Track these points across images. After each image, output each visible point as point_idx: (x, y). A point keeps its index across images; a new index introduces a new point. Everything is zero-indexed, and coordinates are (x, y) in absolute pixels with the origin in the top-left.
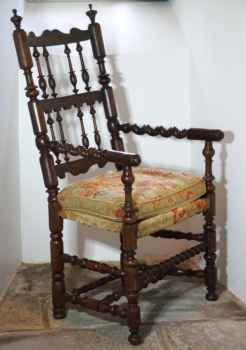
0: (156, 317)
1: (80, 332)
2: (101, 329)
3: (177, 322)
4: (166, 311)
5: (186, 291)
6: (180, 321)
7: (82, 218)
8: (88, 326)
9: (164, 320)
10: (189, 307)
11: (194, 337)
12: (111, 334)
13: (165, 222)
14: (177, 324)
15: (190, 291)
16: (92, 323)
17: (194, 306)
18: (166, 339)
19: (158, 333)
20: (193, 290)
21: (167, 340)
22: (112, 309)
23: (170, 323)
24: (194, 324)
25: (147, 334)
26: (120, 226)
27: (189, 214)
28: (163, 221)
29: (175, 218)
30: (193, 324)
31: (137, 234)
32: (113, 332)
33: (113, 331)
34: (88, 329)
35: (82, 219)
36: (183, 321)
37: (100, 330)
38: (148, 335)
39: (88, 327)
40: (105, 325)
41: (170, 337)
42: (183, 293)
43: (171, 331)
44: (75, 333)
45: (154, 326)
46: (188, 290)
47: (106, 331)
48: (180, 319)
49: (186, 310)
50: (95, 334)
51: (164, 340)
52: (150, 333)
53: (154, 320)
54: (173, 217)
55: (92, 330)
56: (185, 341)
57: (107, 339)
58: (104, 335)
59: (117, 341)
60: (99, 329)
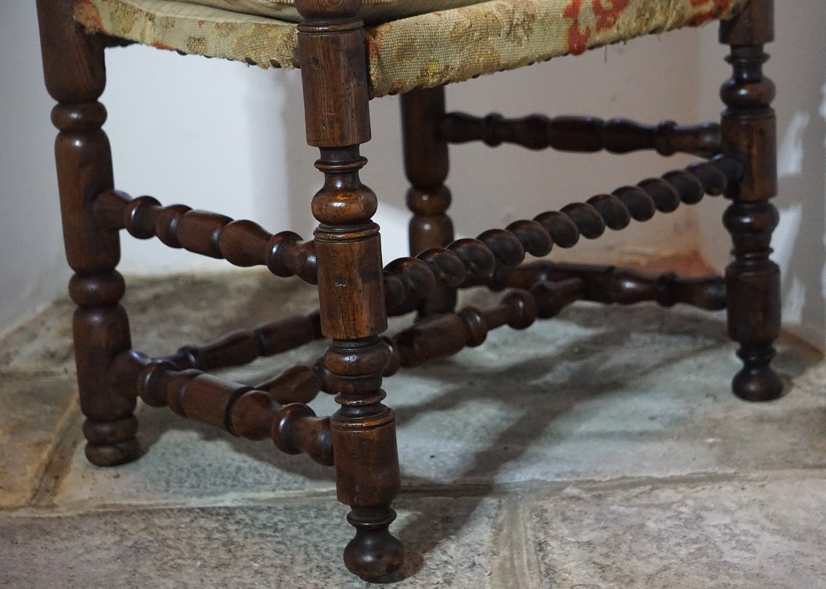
0: (510, 464)
1: (166, 522)
2: (260, 510)
3: (595, 482)
4: (559, 438)
5: (658, 366)
6: (608, 478)
7: (150, 19)
8: (212, 494)
9: (537, 476)
10: (656, 426)
11: (651, 547)
12: (294, 530)
13: (520, 32)
14: (589, 490)
15: (676, 367)
16: (234, 486)
17: (678, 421)
18: (526, 556)
19: (498, 528)
20: (690, 363)
21: (529, 561)
22: (282, 423)
23: (561, 489)
24: (666, 494)
25: (446, 536)
26: (290, 37)
27: (647, 15)
28: (512, 27)
29: (576, 22)
30: (657, 492)
31: (368, 70)
32: (305, 521)
33: (308, 517)
34: (202, 510)
35: (150, 23)
36: (618, 479)
37: (251, 513)
38: (452, 537)
39: (212, 499)
40: (283, 492)
41: (541, 550)
42: (645, 373)
43: (557, 523)
44: (142, 526)
45: (490, 502)
46: (669, 361)
47: (276, 519)
48: (607, 473)
49: (644, 436)
50: (225, 531)
51: (516, 563)
52: (465, 530)
53: (496, 477)
54: (564, 16)
55: (218, 514)
56: (603, 568)
57: (269, 553)
58: (261, 535)
59: (308, 560)
60: (251, 509)
